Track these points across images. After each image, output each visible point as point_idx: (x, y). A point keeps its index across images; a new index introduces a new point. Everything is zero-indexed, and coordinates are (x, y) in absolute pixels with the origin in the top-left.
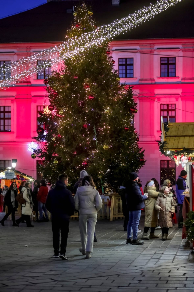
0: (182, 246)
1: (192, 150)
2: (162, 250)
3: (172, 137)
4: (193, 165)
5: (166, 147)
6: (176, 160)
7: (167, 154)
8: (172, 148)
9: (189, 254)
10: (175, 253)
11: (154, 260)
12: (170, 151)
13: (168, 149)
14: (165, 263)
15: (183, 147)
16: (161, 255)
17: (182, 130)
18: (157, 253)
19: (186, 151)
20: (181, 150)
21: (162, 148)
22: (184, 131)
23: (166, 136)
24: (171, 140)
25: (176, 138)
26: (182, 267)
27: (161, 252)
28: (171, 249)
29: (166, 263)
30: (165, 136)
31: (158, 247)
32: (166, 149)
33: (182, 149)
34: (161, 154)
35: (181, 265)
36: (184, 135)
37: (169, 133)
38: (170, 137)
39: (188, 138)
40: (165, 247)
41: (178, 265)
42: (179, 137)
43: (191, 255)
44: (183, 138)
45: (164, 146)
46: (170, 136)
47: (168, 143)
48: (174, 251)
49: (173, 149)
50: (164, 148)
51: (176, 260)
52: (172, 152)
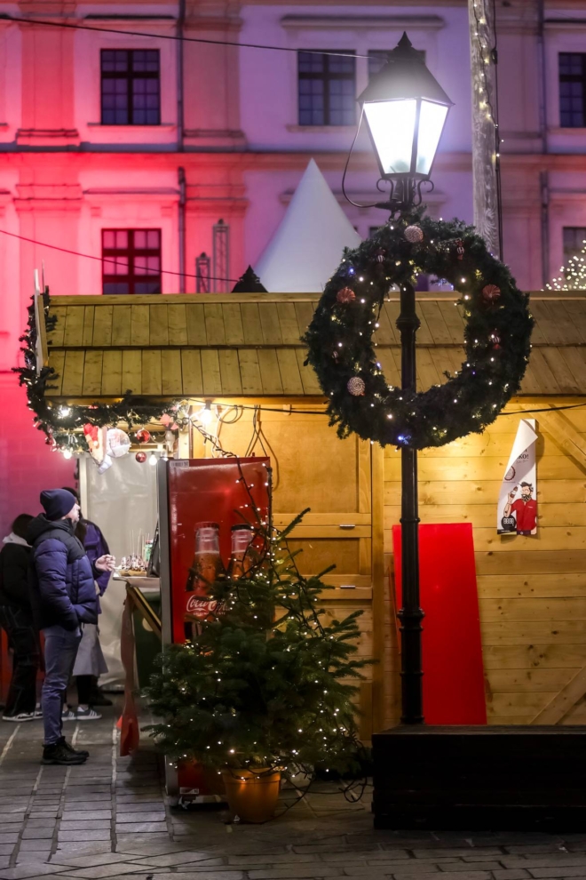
0: (120, 783)
1: (159, 401)
2: (50, 802)
3: (71, 353)
4: (171, 462)
5: (58, 393)
6: (95, 443)
7: (60, 417)
8: (79, 394)
9: (163, 816)
10: (108, 815)
11: (33, 845)
12: (73, 407)
13: (64, 399)
14: (84, 855)
15: (124, 392)
16: (53, 822)
17: (110, 323)
18: (32, 816)
19: (137, 407)
20: (116, 404)
21: (40, 394)
22: (116, 329)
23: (51, 349)
24: (69, 362)
25: (90, 355)
26: (159, 867)
27: (49, 812)
28: (83, 798)
29: (89, 854)
30: (47, 346)
31: (29, 791)
32: (58, 397)
33: (121, 400)
34: (36, 419)
35: (155, 862)
36: (121, 342)
37: (58, 339)
38: (63, 353)
39: (135, 355)
40: (56, 791)
41: (144, 862)
42: (101, 352)
43: (174, 820)
44: (116, 355)
45: (48, 388)
46: (65, 348)
47: (61, 374)
48: (100, 805)
49: (83, 397)
50: (47, 393)
51: (125, 840)
52: (79, 411)
